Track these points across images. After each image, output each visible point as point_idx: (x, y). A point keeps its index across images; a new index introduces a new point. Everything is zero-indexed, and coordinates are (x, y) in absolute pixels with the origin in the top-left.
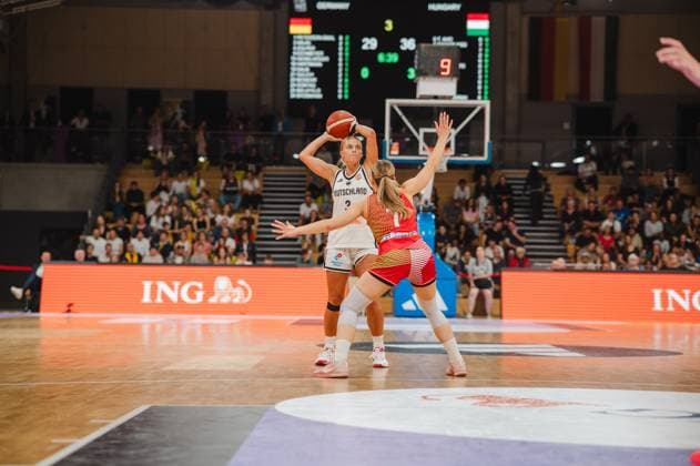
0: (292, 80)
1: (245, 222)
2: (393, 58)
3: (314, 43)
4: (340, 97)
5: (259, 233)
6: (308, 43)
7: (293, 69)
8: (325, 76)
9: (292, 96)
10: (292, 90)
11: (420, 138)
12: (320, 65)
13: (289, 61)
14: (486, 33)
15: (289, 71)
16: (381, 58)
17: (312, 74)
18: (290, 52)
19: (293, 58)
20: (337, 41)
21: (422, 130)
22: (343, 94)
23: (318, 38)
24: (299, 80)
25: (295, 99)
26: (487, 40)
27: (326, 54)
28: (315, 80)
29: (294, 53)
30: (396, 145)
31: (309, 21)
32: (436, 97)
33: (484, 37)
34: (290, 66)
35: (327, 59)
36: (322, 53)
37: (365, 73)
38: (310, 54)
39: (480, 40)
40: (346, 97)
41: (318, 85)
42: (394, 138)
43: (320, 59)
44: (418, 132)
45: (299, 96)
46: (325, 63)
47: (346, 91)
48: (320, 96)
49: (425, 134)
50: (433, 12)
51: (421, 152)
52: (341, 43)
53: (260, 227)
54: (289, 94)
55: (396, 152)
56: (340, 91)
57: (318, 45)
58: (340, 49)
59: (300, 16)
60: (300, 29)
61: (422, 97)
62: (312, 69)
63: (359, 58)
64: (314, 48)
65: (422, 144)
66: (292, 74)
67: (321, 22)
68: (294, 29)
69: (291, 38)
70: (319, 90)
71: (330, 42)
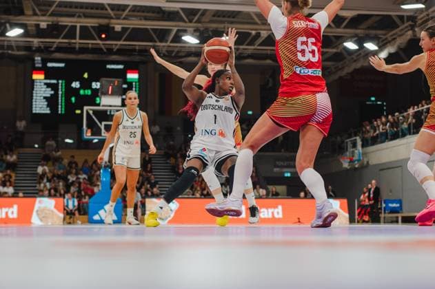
0: (34, 103)
1: (7, 177)
2: (89, 92)
3: (45, 84)
4: (60, 112)
5: (15, 183)
6: (42, 84)
7: (34, 98)
8: (52, 101)
9: (34, 112)
10: (34, 109)
11: (103, 127)
12: (49, 95)
13: (32, 93)
14: (137, 81)
15: (32, 99)
16: (82, 92)
17: (45, 100)
18: (33, 89)
19: (34, 92)
20: (58, 83)
21: (103, 123)
22: (61, 111)
23: (48, 81)
24: (37, 103)
25: (36, 114)
26: (137, 84)
27: (52, 90)
28: (46, 103)
29: (35, 89)
30: (89, 130)
31: (43, 72)
32: (111, 106)
33: (136, 83)
34: (32, 96)
35: (53, 92)
36: (50, 89)
37: (73, 99)
38: (44, 89)
39: (134, 84)
40: (63, 112)
41: (48, 106)
42: (89, 126)
43: (49, 92)
44: (101, 124)
45: (37, 112)
46: (51, 95)
47: (63, 109)
48: (48, 112)
49: (105, 125)
50: (109, 69)
51: (103, 134)
52: (60, 85)
53: (16, 180)
54: (32, 111)
55: (90, 134)
56: (60, 109)
57: (48, 85)
58: (60, 87)
59: (38, 70)
60: (38, 77)
61: (103, 106)
62: (45, 98)
63: (70, 92)
64: (45, 86)
65: (103, 130)
66: (34, 100)
67: (49, 73)
68: (35, 77)
69: (33, 81)
70: (48, 109)
71: (54, 84)
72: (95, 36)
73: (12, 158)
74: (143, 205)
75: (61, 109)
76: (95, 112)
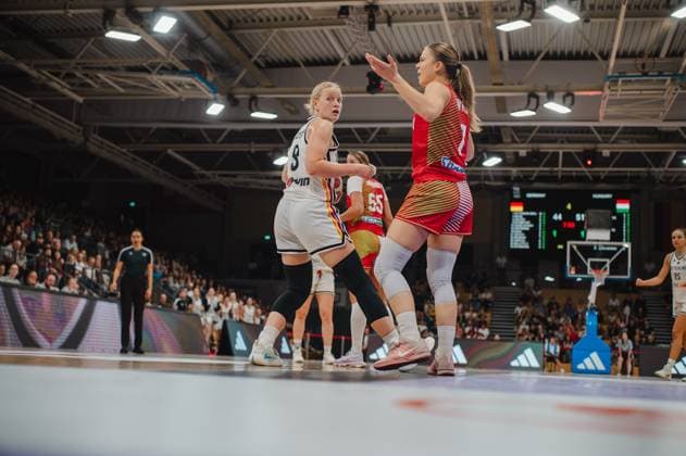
0: (512, 237)
2: (572, 225)
3: (524, 216)
4: (540, 247)
5: (491, 324)
6: (521, 216)
7: (512, 231)
8: (531, 235)
9: (512, 246)
10: (511, 244)
11: (589, 265)
12: (527, 229)
13: (510, 227)
14: (628, 212)
16: (565, 225)
17: (523, 234)
18: (510, 222)
19: (512, 225)
20: (538, 216)
21: (589, 260)
23: (527, 213)
24: (515, 238)
25: (513, 249)
27: (532, 223)
28: (525, 238)
29: (513, 222)
30: (573, 268)
31: (522, 204)
32: (598, 241)
33: (627, 214)
34: (510, 230)
35: (532, 226)
36: (529, 222)
37: (555, 233)
38: (522, 222)
39: (624, 215)
40: (544, 247)
41: (527, 240)
42: (573, 263)
43: (528, 226)
44: (587, 261)
45: (515, 247)
46: (531, 228)
47: (544, 244)
48: (527, 247)
49: (592, 263)
50: (595, 199)
51: (589, 273)
52: (540, 217)
53: (492, 321)
55: (574, 272)
57: (527, 218)
58: (540, 220)
59: (517, 202)
60: (517, 209)
61: (589, 240)
62: (523, 231)
63: (551, 224)
64: (524, 219)
65: (589, 268)
66: (511, 234)
67: (529, 205)
68: (513, 209)
69: (511, 213)
70: (527, 244)
71: (534, 216)
72: (580, 162)
73: (487, 296)
75: (541, 245)
76: (579, 247)
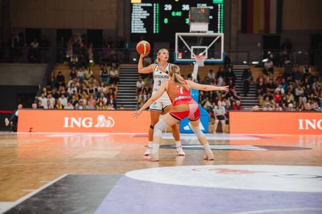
0: (132, 24)
1: (111, 90)
2: (179, 14)
3: (142, 7)
4: (154, 32)
5: (117, 95)
6: (140, 7)
7: (133, 19)
8: (148, 22)
9: (133, 32)
10: (132, 29)
11: (192, 51)
12: (145, 17)
13: (131, 15)
14: (222, 2)
15: (131, 20)
16: (173, 14)
17: (142, 22)
18: (131, 12)
19: (133, 14)
20: (153, 6)
21: (193, 47)
22: (156, 31)
23: (144, 5)
24: (135, 24)
25: (134, 34)
26: (222, 5)
27: (148, 12)
28: (143, 24)
29: (133, 12)
30: (180, 54)
32: (199, 32)
33: (221, 4)
34: (131, 18)
35: (148, 14)
36: (146, 12)
37: (166, 21)
38: (141, 12)
39: (219, 5)
40: (157, 32)
41: (144, 27)
42: (179, 51)
43: (145, 14)
44: (190, 48)
45: (136, 32)
46: (147, 17)
47: (158, 29)
48: (145, 32)
49: (194, 49)
51: (192, 57)
52: (155, 7)
53: (118, 92)
54: (131, 31)
55: (181, 58)
57: (145, 8)
58: (155, 10)
61: (192, 32)
62: (142, 19)
63: (163, 14)
64: (142, 9)
65: (192, 53)
66: (132, 22)
68: (133, 0)
69: (132, 5)
70: (145, 29)
71: (149, 7)
73: (114, 73)
74: (227, 115)
75: (156, 30)
76: (184, 37)
